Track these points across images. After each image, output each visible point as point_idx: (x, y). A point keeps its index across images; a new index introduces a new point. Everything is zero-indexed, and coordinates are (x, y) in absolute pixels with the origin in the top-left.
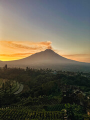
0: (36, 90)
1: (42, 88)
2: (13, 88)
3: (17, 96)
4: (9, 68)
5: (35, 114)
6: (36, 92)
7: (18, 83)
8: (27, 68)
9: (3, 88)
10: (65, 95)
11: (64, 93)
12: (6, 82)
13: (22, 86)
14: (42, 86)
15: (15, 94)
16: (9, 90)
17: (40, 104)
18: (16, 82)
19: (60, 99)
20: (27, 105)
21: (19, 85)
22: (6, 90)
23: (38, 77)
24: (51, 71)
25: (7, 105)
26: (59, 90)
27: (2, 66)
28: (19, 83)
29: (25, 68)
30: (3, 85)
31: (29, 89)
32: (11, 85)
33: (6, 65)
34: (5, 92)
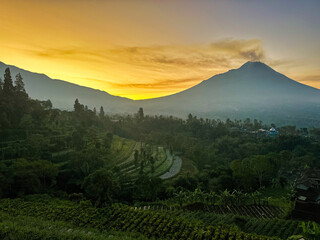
0: (213, 175)
2: (157, 163)
3: (168, 185)
4: (147, 117)
5: (213, 234)
6: (215, 180)
7: (168, 152)
8: (190, 116)
9: (135, 162)
10: (303, 198)
11: (300, 192)
12: (142, 150)
13: (179, 162)
14: (232, 165)
15: (163, 177)
16: (149, 169)
17: (226, 211)
18: (165, 150)
19: (286, 207)
20: (191, 207)
21: (170, 158)
22: (142, 167)
23: (219, 140)
24: (258, 126)
25: (145, 201)
26: (283, 182)
27: (133, 113)
28: (171, 153)
29: (185, 118)
30: (136, 155)
31: (196, 171)
32: (154, 155)
33: (141, 109)
34: (141, 172)
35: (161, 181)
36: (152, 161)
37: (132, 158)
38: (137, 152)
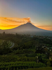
1: (24, 45)
2: (8, 45)
3: (11, 49)
4: (6, 34)
5: (21, 59)
6: (22, 47)
7: (11, 42)
8: (16, 33)
10: (37, 49)
11: (37, 48)
13: (14, 44)
14: (25, 44)
15: (10, 48)
16: (6, 46)
17: (24, 53)
19: (35, 51)
20: (16, 54)
21: (12, 43)
22: (5, 46)
23: (22, 39)
25: (5, 54)
26: (34, 46)
27: (2, 33)
29: (15, 34)
30: (3, 43)
31: (18, 46)
32: (8, 43)
33: (4, 32)
34: (4, 47)
35: (9, 49)
36: (7, 44)
37: (2, 44)
38: (3, 42)
